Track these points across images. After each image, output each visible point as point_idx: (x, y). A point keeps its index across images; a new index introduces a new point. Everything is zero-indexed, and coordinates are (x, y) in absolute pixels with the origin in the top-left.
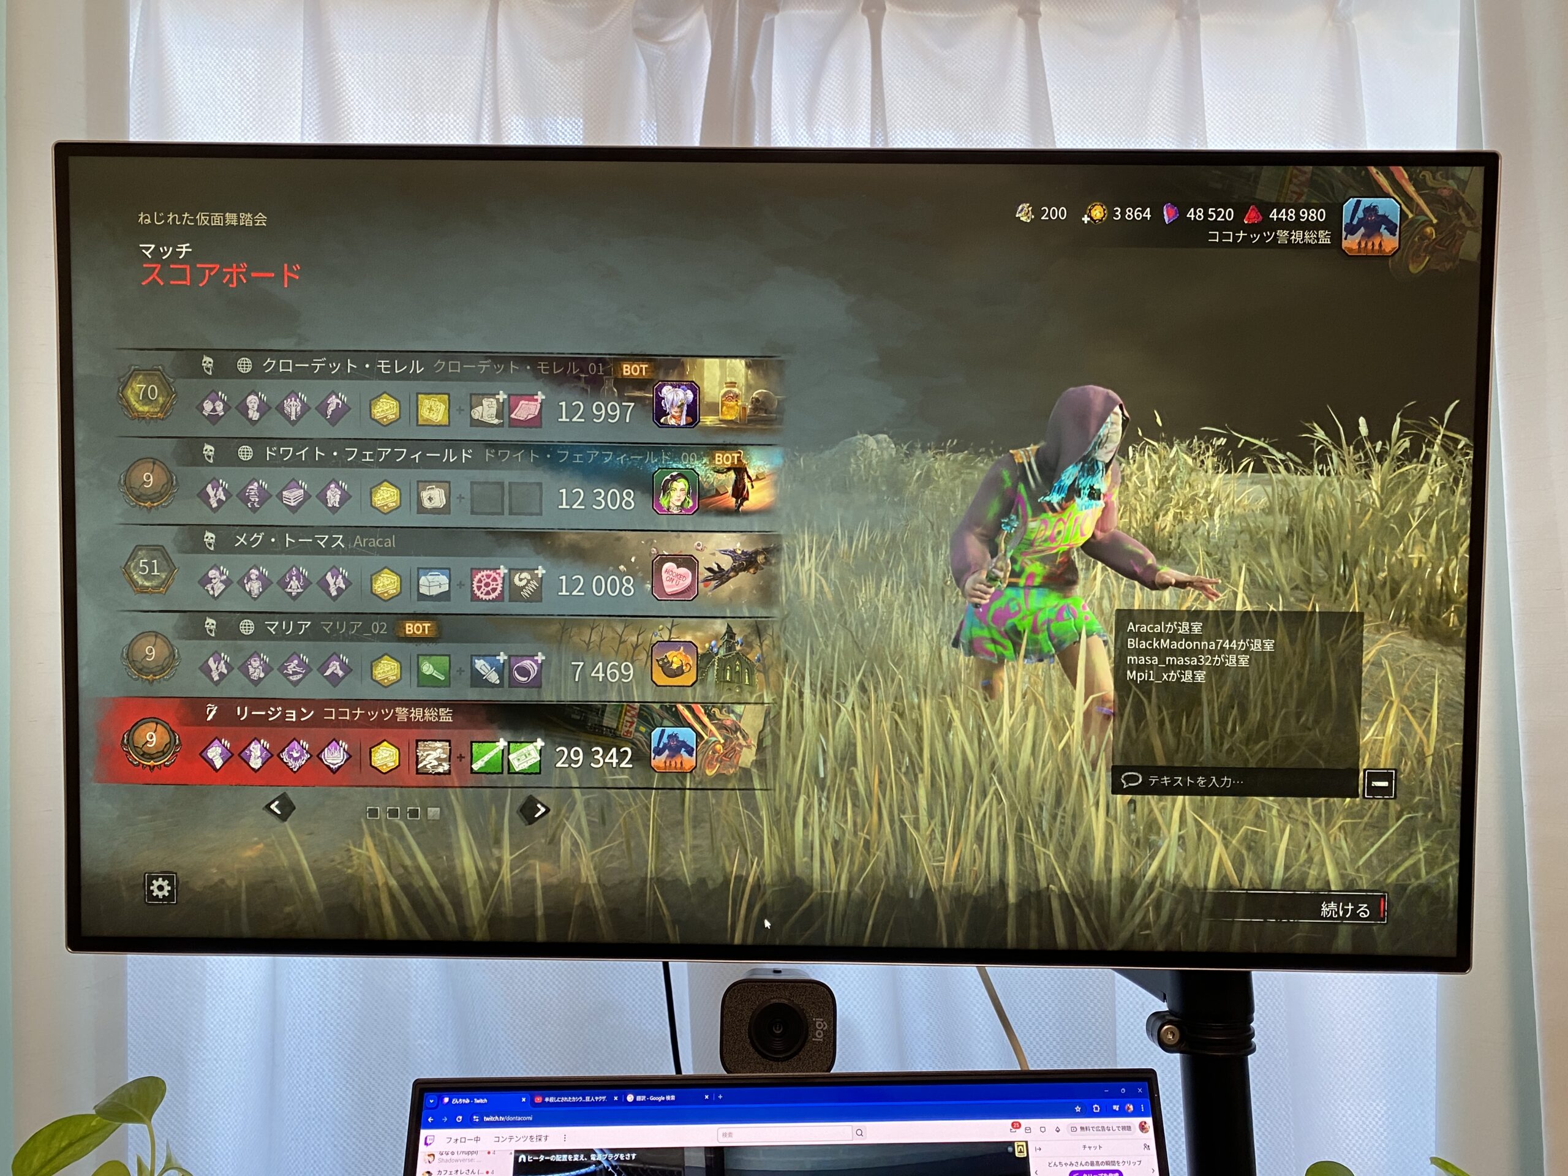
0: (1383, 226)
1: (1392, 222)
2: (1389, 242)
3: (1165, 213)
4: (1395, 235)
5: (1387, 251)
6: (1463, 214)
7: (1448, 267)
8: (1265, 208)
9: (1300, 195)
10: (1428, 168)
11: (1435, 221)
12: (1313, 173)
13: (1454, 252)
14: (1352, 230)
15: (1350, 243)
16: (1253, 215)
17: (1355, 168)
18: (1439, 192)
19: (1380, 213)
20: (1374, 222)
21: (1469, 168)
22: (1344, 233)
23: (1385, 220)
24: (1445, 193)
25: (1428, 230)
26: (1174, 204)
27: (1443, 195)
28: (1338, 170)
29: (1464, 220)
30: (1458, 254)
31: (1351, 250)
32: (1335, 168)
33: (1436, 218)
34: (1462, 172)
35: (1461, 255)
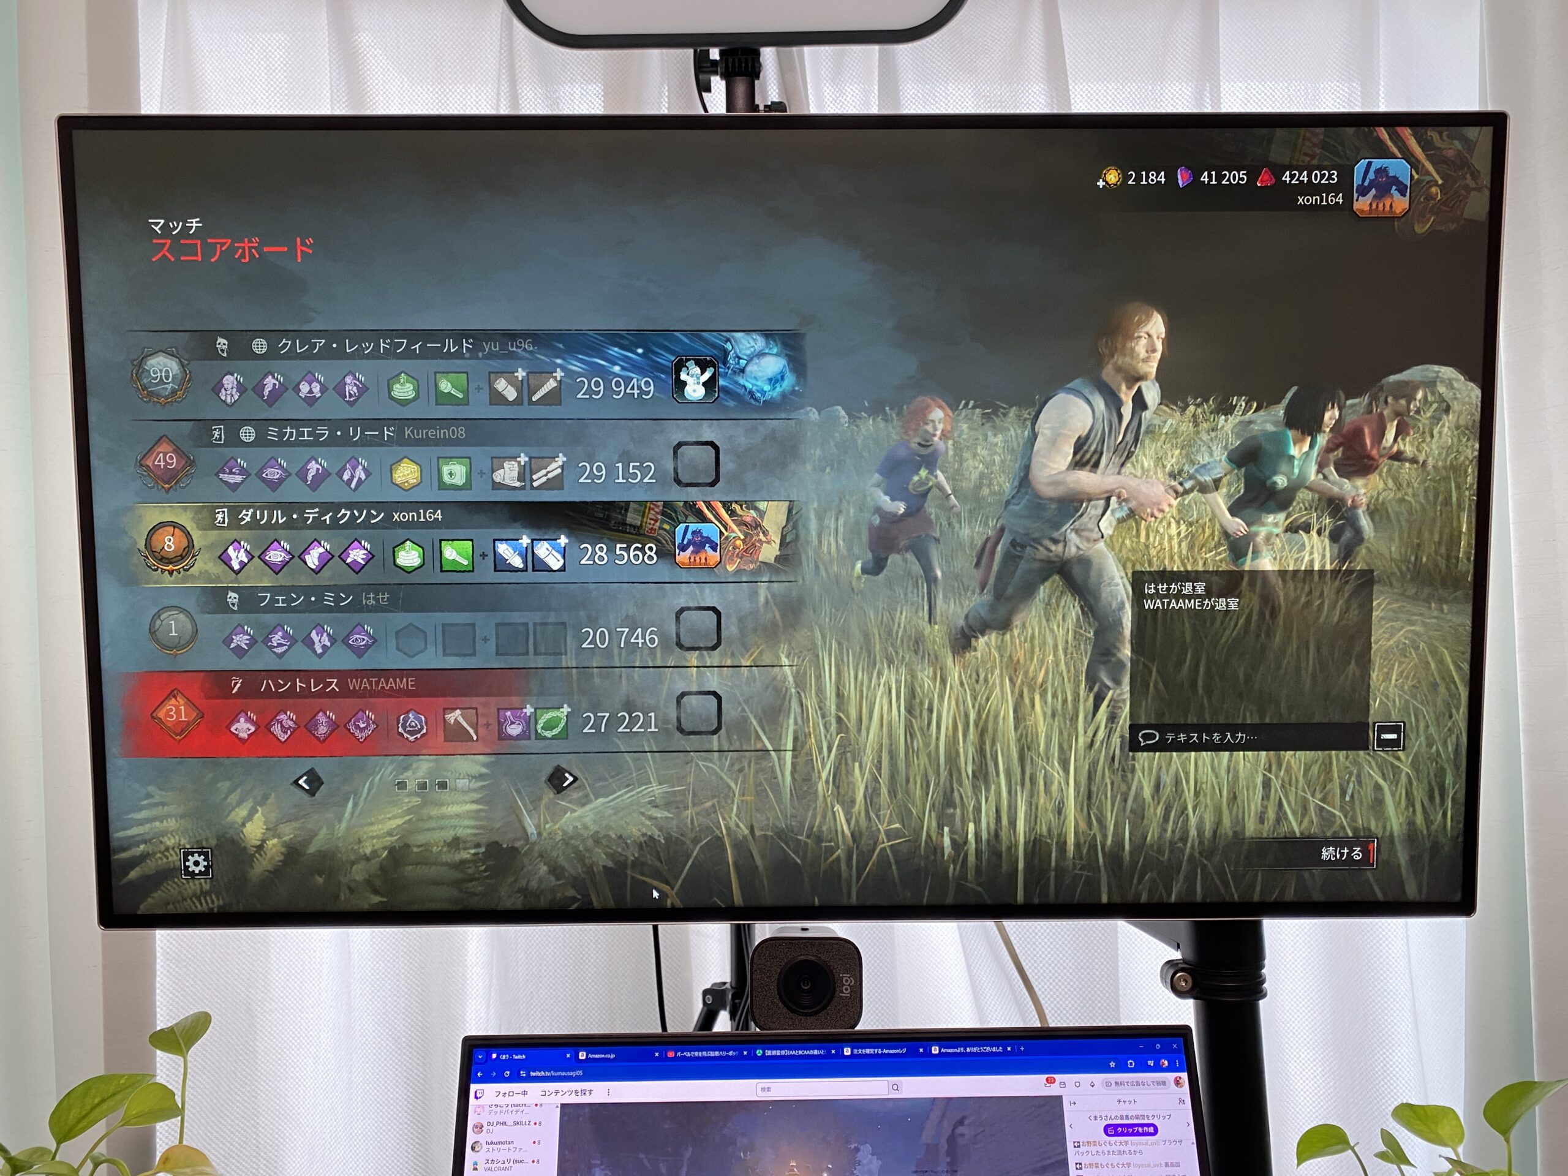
0: (1394, 188)
1: (1402, 183)
2: (1400, 203)
3: (1179, 177)
4: (1405, 196)
5: (1398, 212)
6: (1468, 175)
7: (1453, 226)
8: (1279, 171)
9: (1313, 157)
10: (1435, 128)
11: (1440, 182)
12: (1325, 136)
13: (1458, 212)
14: (1363, 192)
15: (1362, 204)
16: (1266, 177)
17: (1366, 129)
18: (1444, 153)
19: (1391, 174)
20: (1385, 184)
21: (1477, 129)
22: (1355, 195)
23: (1395, 181)
24: (1450, 154)
25: (1434, 190)
26: (1188, 168)
27: (1449, 155)
28: (1350, 131)
29: (1469, 181)
30: (1462, 214)
31: (1362, 211)
32: (1347, 129)
33: (1442, 178)
34: (1472, 132)
35: (1467, 214)
